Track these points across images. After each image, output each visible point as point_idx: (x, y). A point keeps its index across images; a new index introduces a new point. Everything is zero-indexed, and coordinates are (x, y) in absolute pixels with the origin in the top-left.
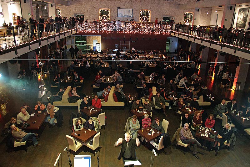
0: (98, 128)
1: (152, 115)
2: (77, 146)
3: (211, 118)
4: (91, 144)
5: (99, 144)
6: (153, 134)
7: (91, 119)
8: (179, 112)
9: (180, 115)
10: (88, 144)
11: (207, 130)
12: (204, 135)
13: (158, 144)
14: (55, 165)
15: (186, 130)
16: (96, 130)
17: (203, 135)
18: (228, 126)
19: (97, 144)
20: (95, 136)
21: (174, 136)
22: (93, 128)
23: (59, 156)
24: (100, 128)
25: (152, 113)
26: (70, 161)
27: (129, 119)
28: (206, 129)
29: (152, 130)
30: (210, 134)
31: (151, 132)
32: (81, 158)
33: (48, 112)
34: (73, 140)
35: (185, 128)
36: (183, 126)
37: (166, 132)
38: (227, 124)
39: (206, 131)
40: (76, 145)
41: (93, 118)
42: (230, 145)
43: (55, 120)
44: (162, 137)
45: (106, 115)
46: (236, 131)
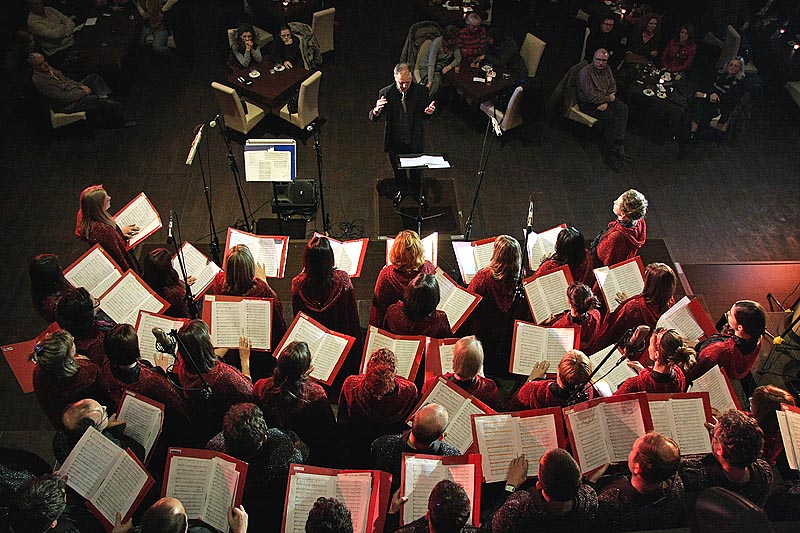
0: (311, 58)
1: (489, 19)
2: (248, 117)
3: (684, 35)
4: (293, 109)
5: (316, 109)
6: (489, 79)
7: (289, 28)
8: (582, 15)
9: (583, 25)
10: (285, 110)
11: (667, 77)
12: (653, 93)
13: (504, 113)
14: (189, 161)
15: (600, 72)
16: (305, 64)
17: (648, 93)
18: (738, 66)
19: (311, 110)
20: (306, 83)
21: (558, 89)
22: (297, 60)
23: (200, 133)
24: (320, 59)
25: (490, 12)
26: (232, 158)
27: (414, 31)
28: (662, 73)
29: (487, 68)
30: (672, 89)
31: (484, 75)
32: (266, 148)
33: (142, 11)
34: (236, 96)
35: (597, 63)
36: (590, 58)
37: (532, 74)
38: (735, 62)
39: (662, 81)
40: (246, 113)
41: (296, 26)
42: (728, 128)
43: (170, 38)
44: (520, 89)
45: (336, 16)
46: (758, 85)
